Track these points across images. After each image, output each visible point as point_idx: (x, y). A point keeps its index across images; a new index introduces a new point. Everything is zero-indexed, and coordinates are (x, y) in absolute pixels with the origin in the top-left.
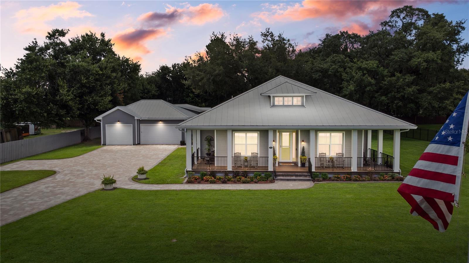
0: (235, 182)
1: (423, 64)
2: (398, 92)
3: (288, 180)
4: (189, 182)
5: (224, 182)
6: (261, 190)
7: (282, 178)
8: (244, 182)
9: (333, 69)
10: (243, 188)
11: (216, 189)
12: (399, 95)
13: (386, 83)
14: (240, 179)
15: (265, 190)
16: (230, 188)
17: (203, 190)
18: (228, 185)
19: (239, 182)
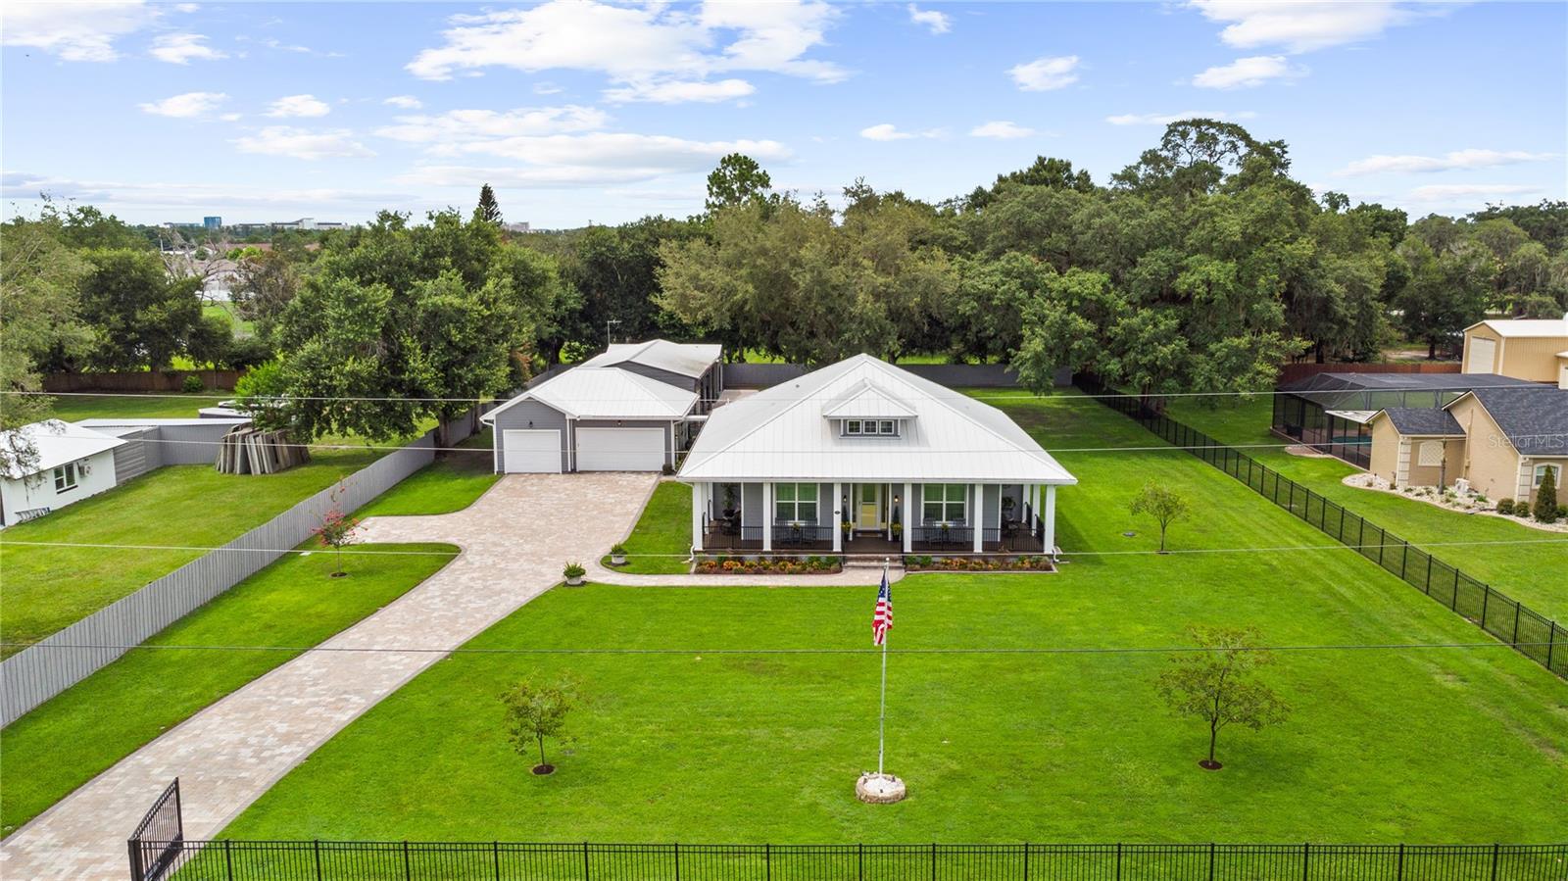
0: (776, 573)
1: (1200, 290)
2: (1143, 352)
3: (864, 568)
4: (698, 572)
5: (758, 572)
6: (816, 588)
7: (855, 563)
8: (791, 573)
9: (1004, 293)
10: (787, 584)
11: (745, 584)
12: (1144, 360)
13: (1118, 330)
14: (785, 565)
15: (822, 588)
16: (768, 584)
17: (723, 587)
18: (764, 577)
19: (782, 572)
